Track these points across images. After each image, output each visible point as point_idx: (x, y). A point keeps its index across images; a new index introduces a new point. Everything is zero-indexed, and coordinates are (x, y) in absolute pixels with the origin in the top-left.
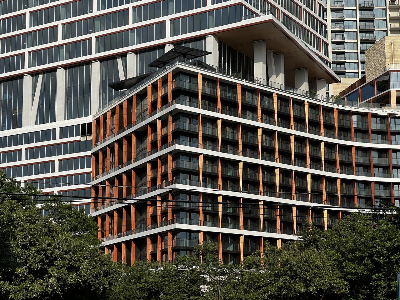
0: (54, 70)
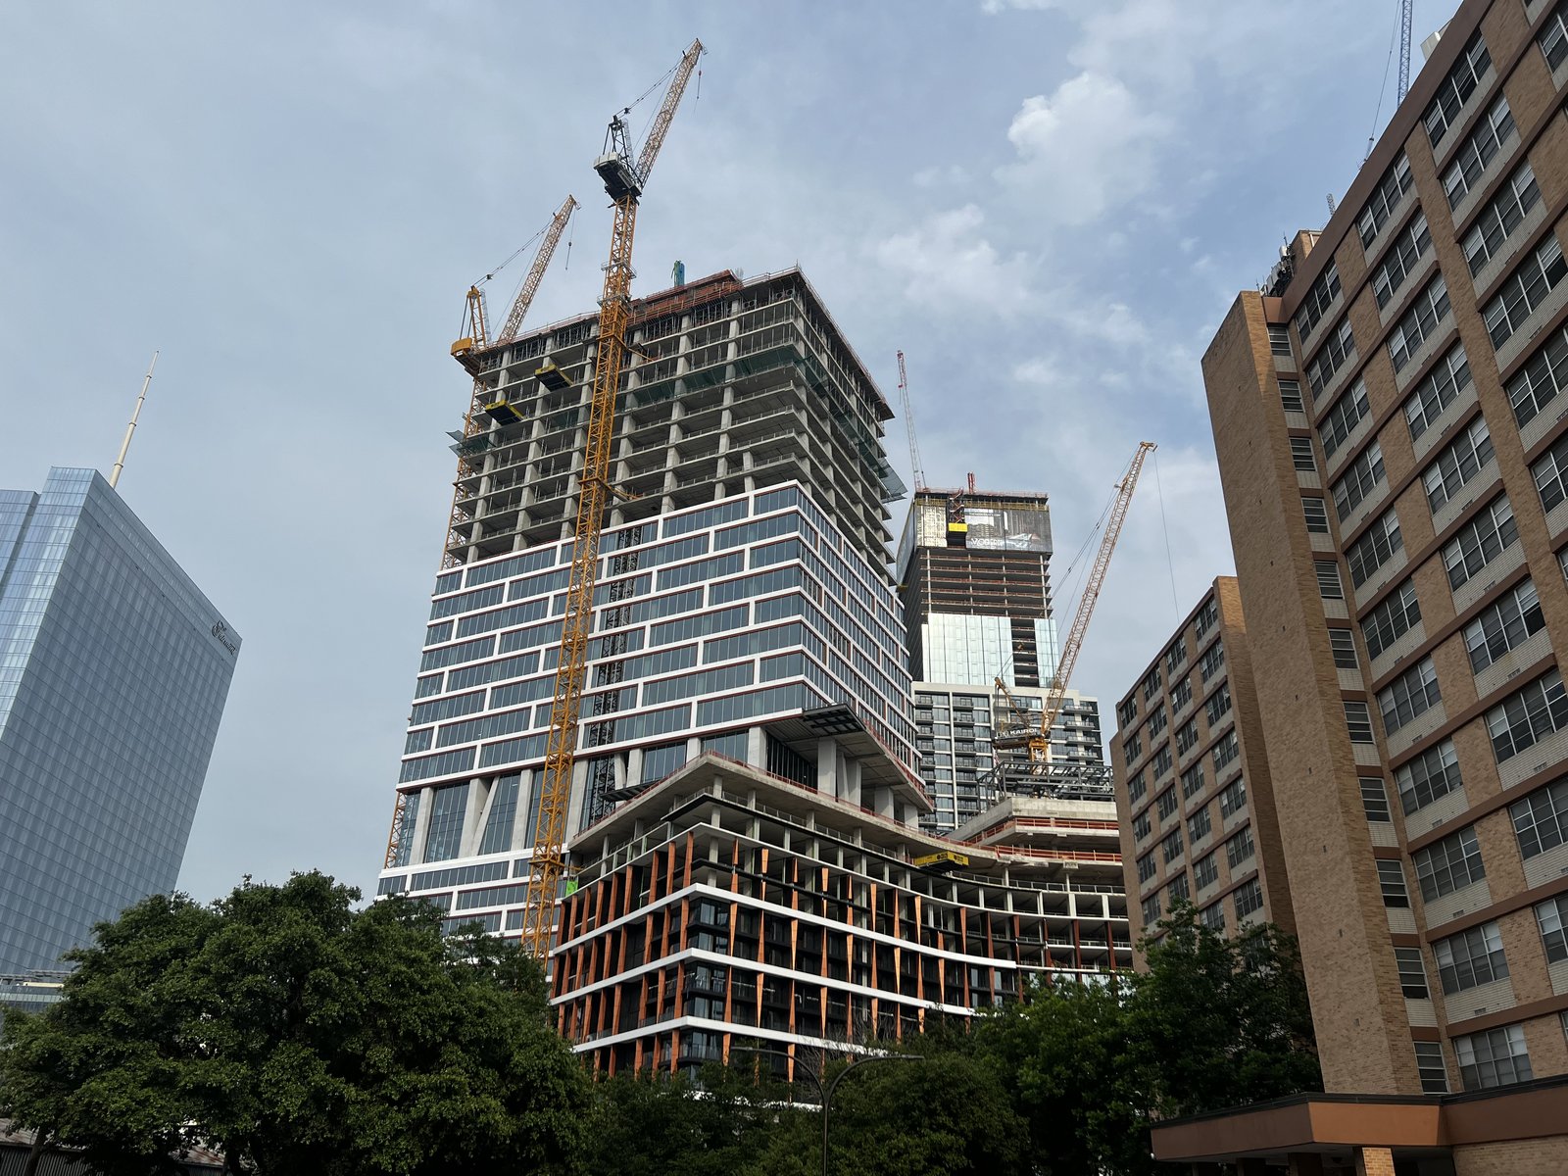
0: (517, 772)
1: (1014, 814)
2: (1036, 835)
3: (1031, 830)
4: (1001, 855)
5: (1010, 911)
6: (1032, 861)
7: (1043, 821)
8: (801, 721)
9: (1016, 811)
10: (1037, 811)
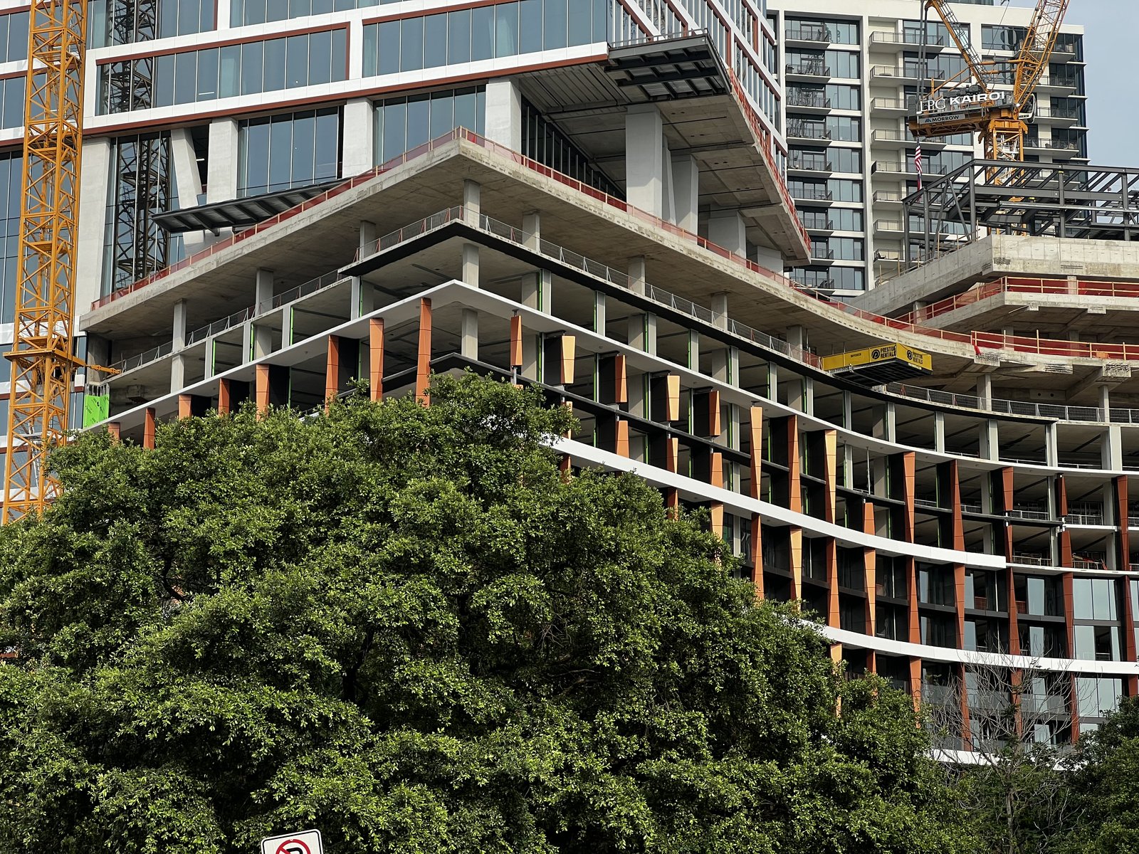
1: (996, 268)
2: (1044, 311)
3: (1034, 300)
4: (981, 349)
5: (994, 459)
6: (1040, 361)
7: (1056, 283)
8: (601, 69)
9: (1000, 261)
10: (1043, 262)
